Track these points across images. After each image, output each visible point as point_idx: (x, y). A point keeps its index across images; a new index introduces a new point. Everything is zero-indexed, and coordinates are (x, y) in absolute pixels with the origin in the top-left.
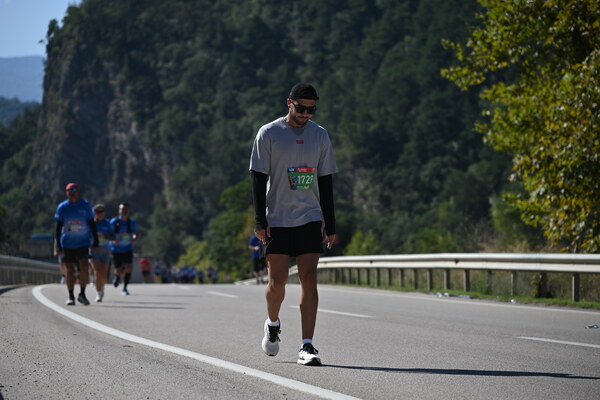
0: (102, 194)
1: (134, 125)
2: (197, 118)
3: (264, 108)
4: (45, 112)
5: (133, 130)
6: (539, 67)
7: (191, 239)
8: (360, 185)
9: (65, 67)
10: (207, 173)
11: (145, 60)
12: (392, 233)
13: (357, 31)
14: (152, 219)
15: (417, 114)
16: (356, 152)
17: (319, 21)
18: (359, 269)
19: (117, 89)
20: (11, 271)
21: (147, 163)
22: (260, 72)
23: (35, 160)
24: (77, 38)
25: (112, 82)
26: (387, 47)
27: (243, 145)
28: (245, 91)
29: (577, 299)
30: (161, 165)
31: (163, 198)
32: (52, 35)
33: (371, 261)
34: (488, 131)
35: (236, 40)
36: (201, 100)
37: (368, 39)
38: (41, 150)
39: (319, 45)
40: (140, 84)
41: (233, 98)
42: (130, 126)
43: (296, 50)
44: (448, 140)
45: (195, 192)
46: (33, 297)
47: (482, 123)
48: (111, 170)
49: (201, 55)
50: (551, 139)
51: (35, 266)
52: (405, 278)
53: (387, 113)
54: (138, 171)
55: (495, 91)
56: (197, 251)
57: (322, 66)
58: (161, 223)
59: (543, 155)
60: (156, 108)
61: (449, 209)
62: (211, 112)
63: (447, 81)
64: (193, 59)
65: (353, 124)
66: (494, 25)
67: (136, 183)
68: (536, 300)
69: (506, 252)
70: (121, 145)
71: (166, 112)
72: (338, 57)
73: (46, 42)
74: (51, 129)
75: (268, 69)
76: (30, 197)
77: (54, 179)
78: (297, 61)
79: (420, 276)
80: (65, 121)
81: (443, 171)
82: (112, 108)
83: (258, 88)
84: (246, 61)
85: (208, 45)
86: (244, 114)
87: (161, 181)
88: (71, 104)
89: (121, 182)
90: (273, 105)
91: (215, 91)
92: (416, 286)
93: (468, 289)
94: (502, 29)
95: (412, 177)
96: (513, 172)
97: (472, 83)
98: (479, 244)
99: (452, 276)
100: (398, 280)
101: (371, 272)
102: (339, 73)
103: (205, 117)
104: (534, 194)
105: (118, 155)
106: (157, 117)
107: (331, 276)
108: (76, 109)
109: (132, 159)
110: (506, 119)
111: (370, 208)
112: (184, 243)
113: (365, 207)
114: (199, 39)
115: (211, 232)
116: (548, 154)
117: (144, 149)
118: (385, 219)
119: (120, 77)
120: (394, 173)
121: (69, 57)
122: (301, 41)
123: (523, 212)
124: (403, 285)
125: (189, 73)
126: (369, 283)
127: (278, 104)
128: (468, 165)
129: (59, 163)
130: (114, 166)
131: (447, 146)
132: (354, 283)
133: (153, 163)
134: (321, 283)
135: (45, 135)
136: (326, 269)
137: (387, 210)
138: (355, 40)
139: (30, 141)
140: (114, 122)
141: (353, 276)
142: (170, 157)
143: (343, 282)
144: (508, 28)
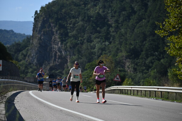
0: (49, 64)
1: (60, 43)
2: (79, 42)
3: (99, 40)
4: (33, 38)
5: (59, 45)
8: (127, 64)
9: (39, 25)
10: (81, 59)
11: (64, 24)
12: (137, 79)
13: (128, 17)
14: (64, 72)
15: (146, 43)
16: (127, 54)
17: (117, 14)
18: (128, 90)
19: (55, 32)
20: (22, 86)
21: (63, 55)
22: (98, 29)
23: (29, 53)
25: (53, 30)
26: (137, 23)
27: (92, 50)
28: (93, 34)
30: (67, 55)
31: (68, 65)
32: (36, 15)
33: (132, 88)
34: (169, 50)
35: (92, 19)
36: (80, 37)
37: (132, 20)
38: (31, 50)
39: (117, 21)
41: (90, 36)
42: (58, 43)
43: (109, 23)
44: (154, 52)
47: (167, 47)
48: (52, 56)
49: (81, 23)
51: (29, 85)
52: (142, 93)
53: (137, 43)
54: (60, 57)
55: (171, 38)
57: (117, 28)
60: (66, 38)
61: (154, 72)
62: (83, 40)
63: (156, 34)
64: (78, 24)
65: (126, 46)
66: (172, 18)
67: (59, 60)
69: (173, 87)
70: (55, 49)
71: (70, 40)
72: (122, 25)
73: (34, 17)
74: (35, 43)
75: (101, 28)
76: (27, 64)
77: (35, 58)
78: (110, 26)
79: (146, 93)
80: (39, 41)
82: (53, 38)
83: (97, 34)
84: (94, 25)
85: (83, 20)
86: (93, 41)
87: (67, 60)
88: (41, 36)
89: (55, 60)
90: (102, 39)
91: (85, 34)
92: (145, 96)
93: (161, 98)
94: (174, 19)
95: (143, 62)
96: (177, 63)
97: (164, 35)
98: (164, 84)
99: (156, 93)
100: (140, 93)
101: (131, 90)
102: (123, 30)
103: (81, 42)
105: (55, 52)
106: (67, 41)
107: (119, 91)
108: (42, 38)
109: (59, 53)
110: (175, 47)
111: (130, 71)
113: (129, 71)
114: (80, 18)
117: (62, 51)
118: (135, 75)
119: (56, 28)
120: (138, 61)
121: (41, 22)
122: (111, 20)
123: (178, 75)
124: (141, 95)
125: (77, 28)
126: (130, 94)
127: (103, 39)
128: (161, 60)
129: (36, 54)
130: (53, 55)
131: (154, 54)
132: (126, 94)
133: (65, 55)
134: (116, 93)
135: (33, 45)
136: (117, 89)
137: (135, 72)
138: (128, 20)
139: (28, 47)
140: (54, 42)
141: (126, 92)
142: (70, 53)
143: (123, 94)
144: (176, 19)
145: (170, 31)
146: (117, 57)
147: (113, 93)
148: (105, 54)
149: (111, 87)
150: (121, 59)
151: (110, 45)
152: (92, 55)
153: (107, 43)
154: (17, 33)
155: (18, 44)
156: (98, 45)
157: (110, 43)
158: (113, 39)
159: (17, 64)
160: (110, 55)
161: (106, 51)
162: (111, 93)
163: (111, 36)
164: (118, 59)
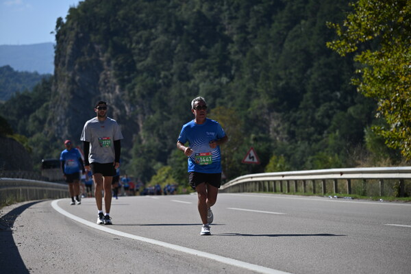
1: (118, 87)
2: (161, 81)
3: (206, 73)
4: (56, 81)
5: (117, 91)
6: (394, 38)
7: (159, 164)
8: (274, 123)
9: (69, 51)
10: (169, 119)
11: (123, 43)
12: (297, 156)
13: (267, 19)
14: (132, 152)
15: (312, 74)
16: (270, 101)
17: (242, 12)
18: (275, 181)
19: (105, 63)
20: (36, 190)
21: (128, 114)
22: (202, 48)
23: (50, 114)
24: (76, 30)
25: (101, 59)
26: (289, 28)
28: (192, 62)
30: (137, 114)
31: (140, 136)
32: (59, 28)
33: (283, 176)
34: (360, 84)
35: (185, 27)
36: (163, 69)
37: (276, 24)
38: (54, 107)
39: (242, 28)
40: (120, 59)
41: (185, 67)
42: (115, 89)
43: (226, 33)
44: (333, 91)
45: (161, 132)
46: (52, 207)
47: (356, 79)
49: (162, 38)
50: (404, 87)
51: (53, 187)
52: (307, 186)
53: (291, 74)
54: (121, 119)
55: (364, 56)
56: (164, 173)
57: (245, 43)
58: (139, 155)
59: (398, 99)
60: (132, 75)
61: (335, 138)
62: (170, 77)
63: (331, 50)
64: (156, 41)
65: (267, 82)
66: (362, 11)
68: (397, 199)
69: (375, 166)
70: (110, 103)
71: (139, 78)
72: (256, 37)
73: (56, 33)
74: (61, 92)
75: (208, 46)
76: (48, 139)
77: (64, 126)
78: (228, 40)
79: (317, 185)
80: (71, 86)
81: (330, 112)
82: (102, 77)
83: (201, 60)
84: (193, 41)
85: (166, 31)
86: (193, 78)
87: (138, 126)
88: (74, 75)
90: (212, 70)
91: (172, 63)
92: (315, 192)
93: (350, 193)
94: (368, 13)
95: (309, 117)
96: (378, 112)
97: (348, 51)
98: (356, 161)
99: (339, 184)
100: (301, 188)
101: (283, 183)
102: (257, 47)
103: (166, 81)
104: (393, 126)
106: (133, 82)
107: (256, 186)
108: (77, 78)
111: (282, 139)
112: (154, 167)
113: (278, 139)
114: (159, 27)
115: (173, 159)
116: (402, 98)
117: (125, 104)
118: (293, 147)
119: (107, 55)
120: (297, 114)
121: (71, 42)
122: (230, 26)
123: (387, 139)
124: (305, 192)
125: (154, 51)
126: (282, 191)
127: (215, 70)
128: (348, 107)
129: (67, 115)
131: (333, 95)
132: (272, 191)
133: (131, 113)
134: (249, 192)
135: (57, 96)
136: (252, 182)
137: (293, 140)
138: (267, 25)
139: (47, 101)
140: (104, 86)
141: (271, 186)
142: (143, 109)
143: (265, 190)
144: (372, 12)
145: (360, 42)
146: (250, 109)
147: (244, 191)
148: (221, 104)
149: (238, 178)
150: (258, 113)
151: (232, 85)
153: (224, 80)
154: (20, 71)
155: (24, 98)
156: (203, 86)
157: (232, 78)
158: (237, 70)
159: (24, 143)
160: (233, 105)
161: (223, 98)
162: (239, 192)
163: (232, 62)
164: (252, 113)
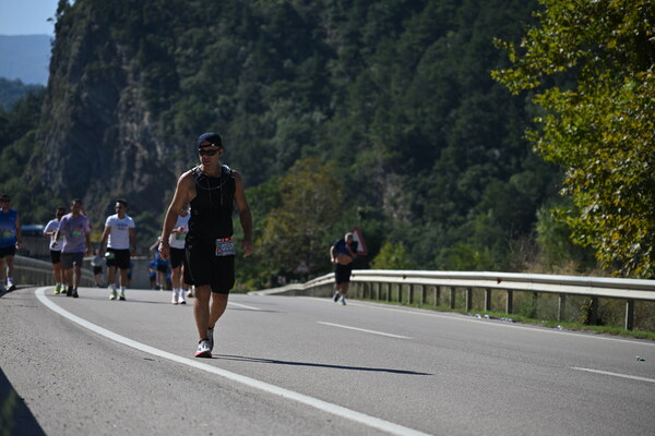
0: (108, 189)
1: (147, 114)
2: (216, 110)
3: (290, 103)
4: (51, 97)
5: (146, 121)
6: (598, 73)
8: (391, 191)
9: (75, 51)
11: (163, 44)
12: (424, 246)
13: (396, 23)
15: (458, 117)
16: (388, 155)
17: (355, 10)
18: (390, 284)
19: (131, 76)
21: (159, 158)
22: (287, 63)
23: (37, 148)
25: (124, 67)
26: (427, 42)
27: (265, 142)
28: (269, 84)
29: (630, 328)
30: (175, 160)
32: (62, 13)
33: (405, 277)
34: (538, 139)
35: (263, 27)
36: (222, 92)
37: (408, 33)
38: (44, 139)
39: (353, 37)
41: (257, 91)
42: (142, 117)
43: (328, 41)
44: (490, 147)
46: (37, 300)
47: (533, 131)
48: (119, 164)
49: (224, 42)
50: (608, 152)
51: (35, 266)
52: (442, 297)
53: (424, 115)
54: (149, 166)
55: (548, 96)
57: (356, 61)
59: (599, 169)
60: (172, 97)
61: (486, 222)
62: (232, 105)
63: (495, 81)
64: (215, 46)
65: (386, 125)
66: (552, 25)
67: (146, 178)
68: (585, 327)
69: (552, 272)
70: (132, 138)
71: (183, 103)
72: (373, 51)
73: (56, 21)
74: (56, 116)
75: (296, 61)
76: (30, 189)
77: (56, 170)
78: (330, 53)
79: (457, 295)
80: (73, 107)
81: (482, 180)
82: (124, 96)
83: (284, 82)
84: (273, 51)
85: (232, 31)
86: (268, 109)
88: (80, 90)
89: (129, 176)
90: (300, 100)
91: (237, 82)
92: (453, 306)
93: (510, 312)
94: (561, 30)
95: (448, 186)
96: (566, 186)
97: (524, 87)
98: (524, 263)
99: (492, 295)
100: (432, 297)
101: (404, 287)
102: (375, 70)
103: (224, 110)
104: (587, 211)
105: (128, 147)
106: (172, 108)
107: (358, 290)
108: (85, 95)
109: (143, 153)
110: (560, 129)
111: (401, 217)
113: (395, 215)
114: (222, 25)
116: (604, 168)
117: (157, 143)
118: (418, 230)
119: (135, 61)
120: (429, 180)
121: (79, 38)
122: (334, 31)
123: (573, 230)
124: (438, 304)
125: (209, 61)
126: (400, 300)
127: (305, 99)
128: (510, 175)
129: (63, 154)
130: (124, 159)
131: (488, 153)
132: (385, 299)
133: (165, 157)
135: (49, 122)
136: (354, 282)
137: (419, 220)
138: (393, 34)
139: (32, 127)
140: (126, 112)
141: (383, 292)
142: (184, 152)
143: (373, 298)
144: (568, 29)
145: (544, 74)
146: (355, 166)
148: (310, 153)
149: (330, 275)
150: (367, 173)
151: (328, 123)
152: (265, 160)
153: (318, 116)
156: (284, 123)
157: (330, 114)
158: (340, 102)
160: (328, 158)
161: (313, 145)
163: (333, 89)
164: (357, 173)
